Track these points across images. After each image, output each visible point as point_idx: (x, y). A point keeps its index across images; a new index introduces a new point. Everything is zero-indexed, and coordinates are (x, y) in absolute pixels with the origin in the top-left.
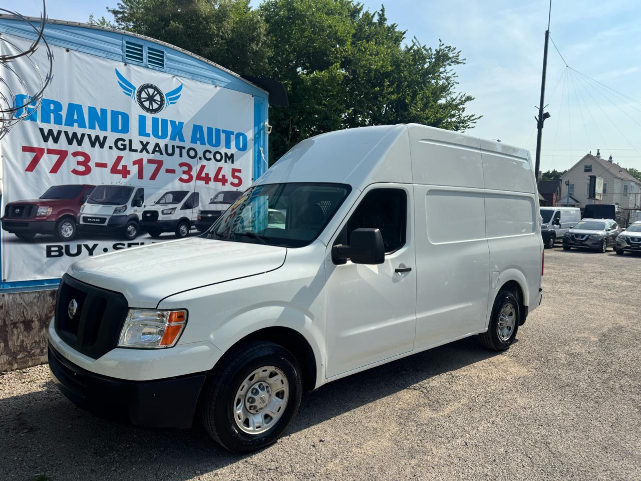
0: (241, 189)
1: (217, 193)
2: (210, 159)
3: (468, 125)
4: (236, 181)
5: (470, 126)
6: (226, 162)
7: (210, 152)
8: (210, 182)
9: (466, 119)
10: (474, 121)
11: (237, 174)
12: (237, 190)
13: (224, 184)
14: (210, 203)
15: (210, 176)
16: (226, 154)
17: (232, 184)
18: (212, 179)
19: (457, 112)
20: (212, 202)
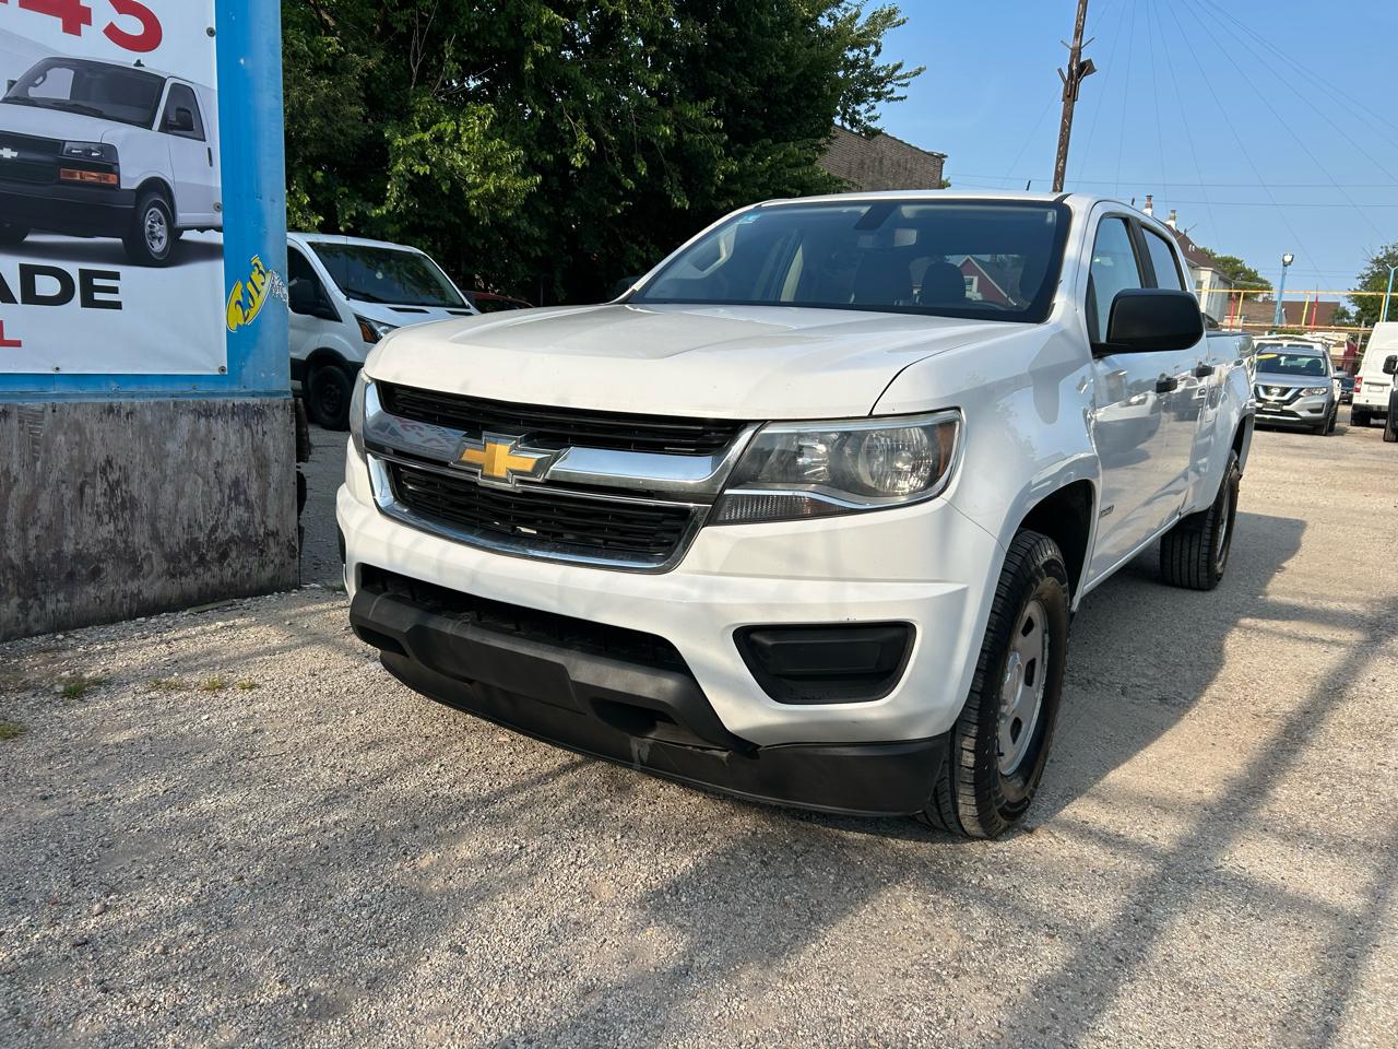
0: (152, 62)
3: (892, 91)
4: (133, 26)
5: (894, 95)
9: (882, 74)
10: (904, 81)
12: (138, 64)
14: (6, 100)
17: (112, 32)
20: (16, 98)
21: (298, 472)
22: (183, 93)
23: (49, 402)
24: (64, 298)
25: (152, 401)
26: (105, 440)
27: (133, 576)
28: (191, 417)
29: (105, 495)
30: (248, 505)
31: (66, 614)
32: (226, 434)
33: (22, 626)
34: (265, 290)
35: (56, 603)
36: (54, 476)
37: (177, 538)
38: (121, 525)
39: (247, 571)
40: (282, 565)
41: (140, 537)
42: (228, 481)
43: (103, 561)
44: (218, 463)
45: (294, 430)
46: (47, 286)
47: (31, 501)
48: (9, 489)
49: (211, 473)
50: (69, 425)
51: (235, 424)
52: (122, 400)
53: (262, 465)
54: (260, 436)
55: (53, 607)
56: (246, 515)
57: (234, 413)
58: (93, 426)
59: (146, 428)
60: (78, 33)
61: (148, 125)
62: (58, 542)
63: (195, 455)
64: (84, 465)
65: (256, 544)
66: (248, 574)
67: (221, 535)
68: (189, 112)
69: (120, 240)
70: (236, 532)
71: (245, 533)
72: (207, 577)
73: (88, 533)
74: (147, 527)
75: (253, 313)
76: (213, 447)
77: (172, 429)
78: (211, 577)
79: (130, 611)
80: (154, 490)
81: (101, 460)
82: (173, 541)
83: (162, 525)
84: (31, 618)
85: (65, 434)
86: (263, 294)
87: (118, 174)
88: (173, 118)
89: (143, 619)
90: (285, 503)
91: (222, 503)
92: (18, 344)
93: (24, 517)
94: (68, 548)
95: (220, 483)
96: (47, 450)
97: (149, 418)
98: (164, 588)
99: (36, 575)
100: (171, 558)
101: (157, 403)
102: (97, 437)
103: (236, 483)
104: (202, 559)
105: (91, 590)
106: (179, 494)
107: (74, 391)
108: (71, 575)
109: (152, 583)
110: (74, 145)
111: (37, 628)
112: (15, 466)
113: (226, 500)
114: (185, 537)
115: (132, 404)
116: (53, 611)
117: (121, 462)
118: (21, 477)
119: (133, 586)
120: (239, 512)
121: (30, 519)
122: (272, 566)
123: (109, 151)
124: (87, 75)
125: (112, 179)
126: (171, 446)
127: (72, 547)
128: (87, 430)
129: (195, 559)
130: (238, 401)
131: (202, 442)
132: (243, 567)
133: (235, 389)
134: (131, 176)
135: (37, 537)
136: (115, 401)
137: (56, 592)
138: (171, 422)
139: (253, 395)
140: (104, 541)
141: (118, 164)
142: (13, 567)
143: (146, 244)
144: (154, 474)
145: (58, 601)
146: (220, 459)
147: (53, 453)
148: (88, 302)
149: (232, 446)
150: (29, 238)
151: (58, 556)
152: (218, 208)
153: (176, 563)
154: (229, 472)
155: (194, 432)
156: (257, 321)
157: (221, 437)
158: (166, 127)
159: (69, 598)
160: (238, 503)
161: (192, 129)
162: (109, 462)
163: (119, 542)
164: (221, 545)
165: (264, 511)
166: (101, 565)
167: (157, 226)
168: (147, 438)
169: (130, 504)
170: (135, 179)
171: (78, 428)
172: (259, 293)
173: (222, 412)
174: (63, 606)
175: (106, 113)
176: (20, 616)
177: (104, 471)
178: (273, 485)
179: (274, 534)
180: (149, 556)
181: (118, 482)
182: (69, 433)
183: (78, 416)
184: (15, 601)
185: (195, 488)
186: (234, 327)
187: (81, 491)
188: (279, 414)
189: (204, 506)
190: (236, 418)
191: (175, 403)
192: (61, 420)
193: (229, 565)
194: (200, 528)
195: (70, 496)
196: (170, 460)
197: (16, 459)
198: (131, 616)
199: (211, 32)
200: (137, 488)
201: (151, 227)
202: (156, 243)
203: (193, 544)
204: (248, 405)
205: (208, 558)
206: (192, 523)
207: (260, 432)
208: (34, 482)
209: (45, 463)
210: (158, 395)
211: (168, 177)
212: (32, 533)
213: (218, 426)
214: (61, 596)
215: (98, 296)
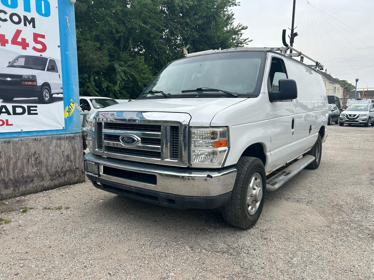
0: (44, 55)
1: (15, 56)
2: (5, 20)
4: (40, 47)
6: (25, 25)
7: (5, 13)
8: (6, 44)
11: (39, 39)
12: (41, 55)
13: (24, 48)
14: (8, 66)
15: (6, 38)
16: (25, 18)
17: (34, 49)
18: (10, 42)
19: (237, 36)
20: (11, 66)
21: (84, 152)
22: (53, 62)
23: (20, 138)
24: (23, 113)
25: (46, 137)
26: (34, 147)
27: (42, 181)
28: (56, 140)
29: (34, 161)
30: (71, 161)
31: (25, 191)
32: (65, 144)
33: (14, 195)
34: (74, 107)
35: (22, 189)
36: (21, 157)
37: (53, 170)
38: (38, 168)
39: (71, 178)
40: (80, 176)
41: (43, 171)
42: (65, 155)
43: (34, 177)
44: (63, 151)
45: (82, 142)
46: (19, 110)
47: (16, 163)
48: (10, 160)
49: (61, 154)
50: (25, 144)
51: (67, 141)
52: (38, 137)
53: (75, 151)
54: (74, 144)
55: (22, 190)
56: (71, 164)
57: (67, 139)
58: (31, 144)
59: (44, 144)
60: (26, 49)
61: (44, 70)
62: (23, 173)
63: (57, 149)
64: (29, 154)
65: (73, 171)
66: (71, 179)
67: (64, 169)
68: (54, 66)
69: (37, 98)
70: (68, 168)
71: (70, 169)
72: (61, 180)
73: (30, 171)
74: (45, 168)
75: (71, 113)
76: (62, 147)
77: (51, 143)
78: (62, 180)
79: (41, 190)
80: (47, 159)
81: (33, 152)
82: (52, 172)
83: (49, 168)
84: (16, 193)
85: (24, 146)
86: (73, 109)
87: (36, 82)
88: (50, 68)
89: (44, 192)
90: (81, 160)
91: (64, 161)
92: (12, 125)
93: (14, 168)
94: (25, 174)
95: (64, 156)
96: (20, 150)
97: (45, 141)
98: (50, 183)
99: (17, 182)
100: (52, 176)
101: (47, 137)
102: (32, 147)
103: (68, 156)
104: (59, 175)
105: (31, 185)
106: (53, 159)
107: (26, 135)
108: (26, 181)
109: (47, 182)
110: (25, 76)
111: (18, 195)
112: (12, 155)
113: (65, 160)
114: (55, 170)
115: (41, 138)
116: (22, 191)
117: (38, 152)
118: (13, 157)
119: (42, 183)
120: (69, 163)
121: (16, 168)
122: (77, 177)
123: (34, 77)
124: (28, 59)
125: (35, 83)
126: (51, 148)
127: (26, 174)
128: (30, 145)
129: (57, 176)
130: (68, 135)
131: (59, 146)
132: (70, 177)
133: (67, 132)
134: (40, 83)
135: (17, 172)
136: (37, 137)
137: (22, 186)
138: (51, 141)
139: (72, 133)
140: (34, 172)
141: (36, 80)
142: (11, 180)
143: (44, 98)
144: (47, 155)
145: (23, 188)
146: (63, 150)
147: (21, 151)
148: (29, 113)
149: (66, 146)
150: (14, 99)
151: (23, 176)
152: (62, 88)
153: (53, 177)
154: (66, 153)
155: (57, 144)
156: (72, 115)
157: (64, 145)
158: (48, 70)
159: (26, 187)
160: (68, 161)
161: (55, 70)
162: (35, 152)
163: (38, 172)
164: (64, 172)
165: (75, 163)
166: (34, 179)
167: (46, 94)
168: (45, 146)
169: (41, 163)
170: (41, 83)
171: (27, 144)
172: (72, 108)
173: (64, 138)
174: (24, 189)
175: (33, 68)
176: (13, 192)
177: (34, 155)
178: (77, 156)
179: (78, 168)
180: (46, 176)
181: (38, 157)
182: (25, 146)
183: (27, 141)
184: (12, 188)
185: (57, 158)
186: (66, 117)
187: (28, 160)
188: (78, 138)
189: (60, 162)
190: (67, 140)
191: (52, 137)
192: (23, 143)
193: (66, 177)
194: (59, 167)
195: (25, 161)
196: (51, 151)
197: (12, 153)
198: (42, 191)
199: (59, 46)
200: (43, 159)
201: (45, 94)
202: (46, 98)
203: (57, 172)
204: (70, 136)
205: (61, 175)
206: (57, 167)
207: (74, 143)
208: (16, 158)
209: (19, 154)
210: (47, 135)
211: (49, 82)
212: (16, 172)
213: (63, 142)
214: (23, 187)
215: (32, 112)
